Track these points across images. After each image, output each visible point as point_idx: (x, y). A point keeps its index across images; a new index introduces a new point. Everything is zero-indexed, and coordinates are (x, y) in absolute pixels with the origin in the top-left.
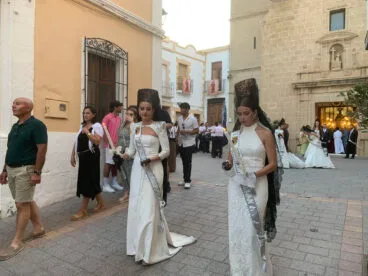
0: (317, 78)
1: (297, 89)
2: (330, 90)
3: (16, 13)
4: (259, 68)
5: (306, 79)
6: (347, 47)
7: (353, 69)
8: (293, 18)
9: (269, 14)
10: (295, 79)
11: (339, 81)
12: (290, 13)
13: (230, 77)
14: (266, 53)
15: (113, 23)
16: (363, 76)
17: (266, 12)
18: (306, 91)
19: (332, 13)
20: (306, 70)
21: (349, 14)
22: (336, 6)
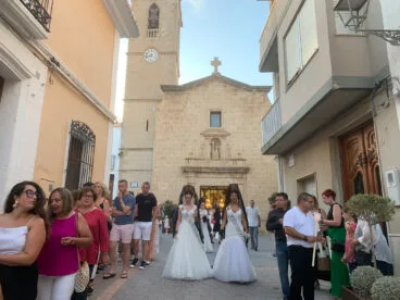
0: (202, 164)
1: (185, 171)
2: (212, 175)
3: (33, 95)
4: (152, 149)
5: (192, 164)
6: (223, 142)
7: (228, 160)
8: (182, 111)
9: (163, 104)
10: (184, 164)
11: (217, 169)
12: (180, 107)
13: (121, 155)
14: (159, 137)
15: (87, 107)
16: (235, 166)
17: (160, 101)
18: (193, 175)
19: (212, 113)
20: (193, 156)
21: (224, 116)
22: (215, 108)
